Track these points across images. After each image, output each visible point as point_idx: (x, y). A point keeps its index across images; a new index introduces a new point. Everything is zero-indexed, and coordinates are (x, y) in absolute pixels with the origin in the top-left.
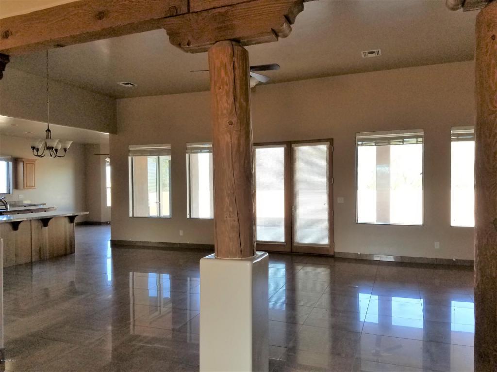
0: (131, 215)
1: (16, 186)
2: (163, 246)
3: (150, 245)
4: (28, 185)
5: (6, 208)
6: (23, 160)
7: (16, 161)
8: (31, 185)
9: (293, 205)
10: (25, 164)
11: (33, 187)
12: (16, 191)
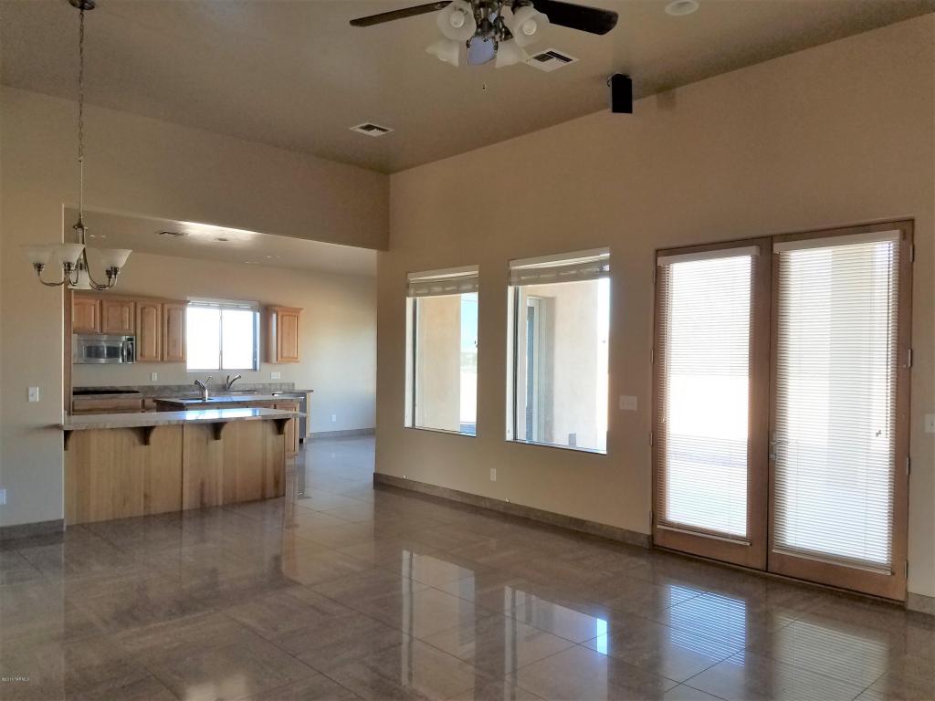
0: (408, 423)
1: (266, 357)
2: (459, 499)
3: (435, 493)
4: (285, 355)
5: (203, 398)
6: (276, 308)
7: (266, 311)
8: (292, 355)
9: (774, 431)
10: (279, 317)
11: (294, 359)
12: (266, 366)
